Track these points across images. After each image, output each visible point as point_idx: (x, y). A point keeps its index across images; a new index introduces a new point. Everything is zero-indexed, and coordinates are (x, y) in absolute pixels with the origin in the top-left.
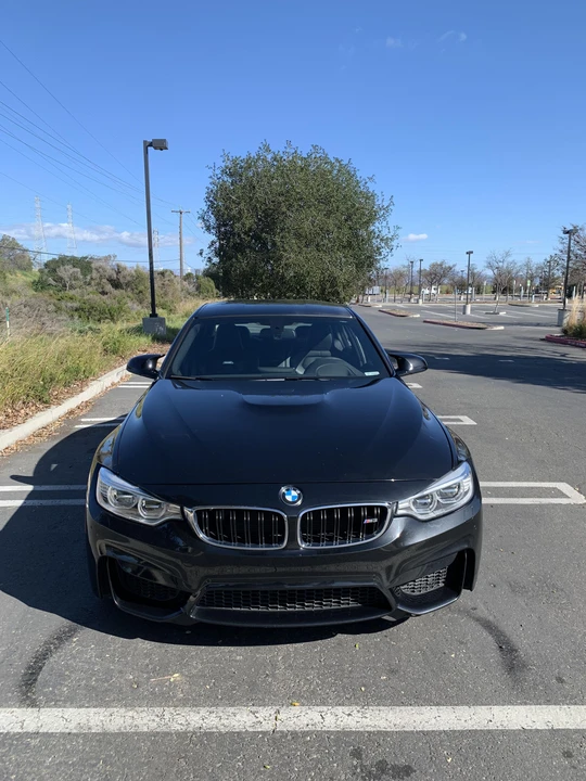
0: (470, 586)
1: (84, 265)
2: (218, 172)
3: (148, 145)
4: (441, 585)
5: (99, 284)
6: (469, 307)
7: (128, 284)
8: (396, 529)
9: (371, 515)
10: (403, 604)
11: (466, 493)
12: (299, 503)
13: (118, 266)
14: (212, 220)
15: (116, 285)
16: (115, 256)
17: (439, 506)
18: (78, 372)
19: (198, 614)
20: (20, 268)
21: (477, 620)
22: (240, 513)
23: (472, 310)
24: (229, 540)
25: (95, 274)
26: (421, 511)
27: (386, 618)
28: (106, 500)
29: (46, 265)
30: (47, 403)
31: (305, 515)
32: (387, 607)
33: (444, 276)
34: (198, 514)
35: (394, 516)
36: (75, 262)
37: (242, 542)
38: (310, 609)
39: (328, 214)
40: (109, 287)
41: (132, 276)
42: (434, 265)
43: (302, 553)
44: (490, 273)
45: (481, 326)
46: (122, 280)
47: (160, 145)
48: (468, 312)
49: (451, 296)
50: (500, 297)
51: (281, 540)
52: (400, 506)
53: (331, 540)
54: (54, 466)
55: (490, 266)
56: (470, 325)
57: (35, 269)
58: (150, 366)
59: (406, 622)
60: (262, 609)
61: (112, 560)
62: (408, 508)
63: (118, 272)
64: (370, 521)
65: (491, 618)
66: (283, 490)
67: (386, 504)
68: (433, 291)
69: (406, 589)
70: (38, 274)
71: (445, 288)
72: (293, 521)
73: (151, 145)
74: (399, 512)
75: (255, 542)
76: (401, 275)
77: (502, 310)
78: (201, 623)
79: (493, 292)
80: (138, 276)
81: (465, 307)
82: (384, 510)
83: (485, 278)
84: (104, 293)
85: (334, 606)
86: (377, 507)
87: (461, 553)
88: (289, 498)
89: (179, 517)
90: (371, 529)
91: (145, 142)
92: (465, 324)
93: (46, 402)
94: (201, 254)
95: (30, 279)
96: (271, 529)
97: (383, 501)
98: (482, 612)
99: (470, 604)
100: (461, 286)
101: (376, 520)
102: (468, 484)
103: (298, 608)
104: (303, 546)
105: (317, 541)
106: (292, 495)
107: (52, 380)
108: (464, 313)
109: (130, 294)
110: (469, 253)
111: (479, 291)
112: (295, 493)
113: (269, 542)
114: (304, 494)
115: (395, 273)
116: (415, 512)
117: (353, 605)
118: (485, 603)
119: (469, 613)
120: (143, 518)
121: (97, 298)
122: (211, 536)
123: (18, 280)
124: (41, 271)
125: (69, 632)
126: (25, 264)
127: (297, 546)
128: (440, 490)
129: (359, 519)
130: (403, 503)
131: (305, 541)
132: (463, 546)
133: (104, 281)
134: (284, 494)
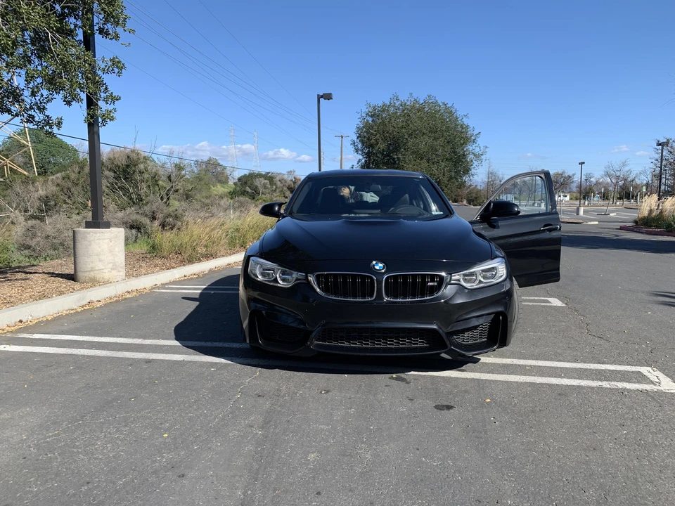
1: (271, 178)
2: (364, 115)
3: (320, 97)
4: (485, 339)
6: (582, 209)
8: (448, 291)
9: (432, 281)
10: (455, 347)
11: (501, 276)
12: (383, 271)
13: (295, 177)
16: (294, 171)
17: (481, 282)
19: (315, 347)
20: (220, 182)
22: (345, 276)
23: (584, 211)
24: (338, 295)
25: (278, 184)
26: (469, 284)
27: (443, 355)
29: (239, 179)
31: (388, 278)
34: (318, 277)
35: (449, 284)
36: (266, 176)
37: (346, 295)
38: (391, 346)
40: (287, 193)
43: (385, 302)
44: (607, 181)
47: (328, 97)
48: (581, 213)
51: (372, 296)
52: (453, 277)
53: (405, 296)
57: (231, 183)
60: (358, 345)
62: (459, 280)
63: (294, 182)
64: (432, 284)
66: (374, 262)
67: (443, 274)
69: (458, 339)
70: (234, 186)
72: (379, 283)
73: (322, 97)
74: (452, 282)
75: (355, 296)
77: (613, 212)
81: (578, 209)
82: (442, 278)
84: (285, 197)
85: (407, 345)
86: (437, 275)
87: (497, 314)
88: (377, 267)
89: (305, 281)
90: (433, 290)
91: (318, 95)
95: (227, 190)
96: (365, 287)
97: (441, 271)
101: (436, 284)
102: (503, 271)
103: (383, 345)
104: (386, 299)
105: (396, 297)
106: (379, 266)
108: (578, 214)
110: (582, 164)
112: (381, 265)
113: (364, 296)
114: (389, 268)
116: (463, 283)
117: (420, 345)
120: (280, 284)
122: (326, 292)
123: (219, 189)
124: (235, 184)
126: (223, 179)
127: (383, 299)
128: (483, 271)
129: (424, 283)
130: (456, 277)
131: (388, 297)
132: (500, 309)
133: (285, 188)
134: (374, 265)
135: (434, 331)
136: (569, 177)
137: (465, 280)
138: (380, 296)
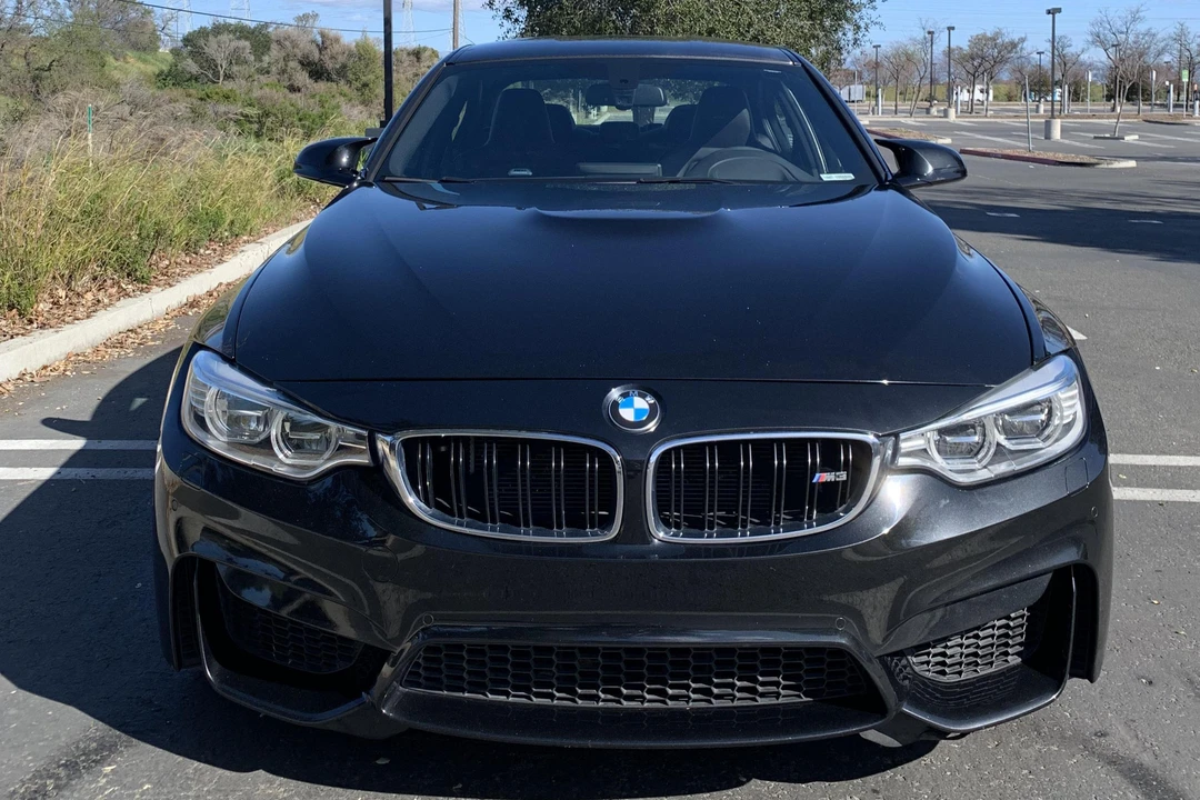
0: (1087, 671)
1: (259, 38)
4: (1014, 660)
5: (283, 71)
6: (1057, 125)
7: (342, 71)
8: (894, 495)
9: (831, 464)
10: (918, 703)
11: (1069, 427)
12: (652, 427)
13: (323, 35)
15: (317, 72)
16: (316, 16)
17: (1001, 454)
18: (216, 225)
19: (398, 708)
20: (136, 47)
21: (1113, 761)
22: (508, 447)
23: (1064, 130)
24: (480, 518)
25: (275, 51)
26: (959, 464)
27: (872, 735)
28: (200, 421)
29: (187, 40)
30: (144, 283)
31: (665, 456)
32: (874, 707)
33: (1000, 61)
34: (410, 448)
35: (889, 467)
36: (241, 32)
37: (512, 522)
38: (681, 704)
40: (302, 78)
41: (351, 55)
42: (979, 41)
43: (657, 550)
44: (1098, 57)
45: (1086, 159)
46: (329, 65)
48: (1057, 134)
49: (1018, 106)
50: (1123, 107)
51: (606, 523)
52: (905, 446)
53: (731, 525)
54: (139, 401)
55: (1098, 40)
56: (1061, 157)
57: (164, 50)
60: (560, 700)
61: (208, 567)
62: (922, 453)
63: (322, 48)
64: (828, 477)
65: (1146, 759)
66: (615, 394)
67: (870, 438)
68: (978, 96)
69: (922, 666)
70: (170, 58)
71: (1004, 89)
72: (635, 472)
74: (903, 461)
75: (544, 522)
76: (909, 58)
77: (1132, 130)
78: (412, 731)
79: (1110, 97)
80: (362, 53)
81: (1048, 125)
82: (864, 451)
83: (1090, 66)
84: (293, 89)
85: (741, 701)
86: (846, 442)
87: (1061, 574)
88: (627, 414)
89: (364, 460)
90: (831, 499)
92: (1049, 156)
93: (142, 280)
95: (152, 69)
96: (583, 488)
97: (861, 429)
98: (1122, 741)
99: (1090, 723)
100: (1040, 85)
101: (843, 476)
102: (1071, 406)
103: (650, 702)
104: (660, 535)
105: (697, 525)
106: (634, 407)
107: (158, 234)
108: (1048, 137)
109: (345, 88)
110: (1053, 12)
111: (1076, 96)
112: (642, 403)
113: (577, 523)
114: (671, 415)
115: (897, 55)
116: (940, 463)
117: (787, 698)
118: (1129, 723)
119: (1090, 744)
120: (284, 462)
121: (280, 96)
122: (439, 506)
123: (132, 69)
124: (175, 52)
125: (96, 751)
126: (144, 39)
127: (646, 536)
128: (1002, 413)
129: (800, 472)
130: (912, 441)
131: (667, 523)
132: (1068, 556)
133: (293, 64)
134: (616, 404)
135: (838, 652)
136: (1014, 45)
137: (946, 451)
138: (635, 528)
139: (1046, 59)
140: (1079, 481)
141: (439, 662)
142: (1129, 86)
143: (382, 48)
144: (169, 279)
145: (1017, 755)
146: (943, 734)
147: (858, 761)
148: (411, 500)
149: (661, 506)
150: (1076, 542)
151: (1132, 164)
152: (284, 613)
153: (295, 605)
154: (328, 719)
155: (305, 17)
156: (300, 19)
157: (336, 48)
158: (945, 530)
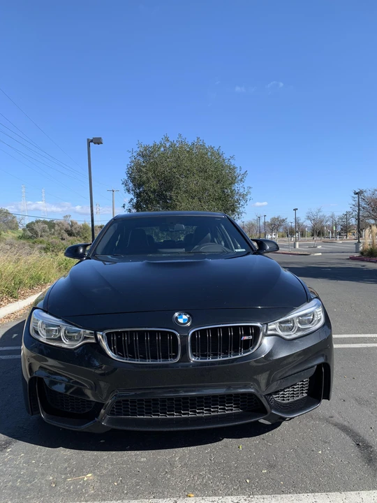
0: (328, 397)
1: (51, 225)
2: (135, 154)
3: (90, 142)
4: (305, 395)
5: (59, 234)
6: (297, 244)
7: (78, 233)
8: (266, 343)
9: (247, 334)
10: (276, 410)
11: (319, 320)
12: (189, 324)
13: (72, 222)
14: (131, 185)
15: (70, 234)
16: (70, 216)
17: (299, 330)
18: (39, 280)
19: (108, 422)
20: (10, 228)
21: (336, 425)
22: (142, 334)
23: (299, 245)
24: (133, 357)
25: (57, 228)
26: (286, 333)
27: (262, 421)
28: (37, 332)
29: (28, 226)
30: (16, 298)
31: (194, 333)
32: (262, 411)
33: (279, 225)
34: (108, 335)
35: (265, 335)
36: (45, 222)
37: (144, 358)
38: (201, 415)
39: (206, 179)
40: (66, 235)
41: (81, 228)
42: (273, 219)
43: (192, 364)
44: (309, 224)
45: (306, 253)
46: (74, 231)
47: (98, 141)
48: (297, 246)
49: (286, 239)
50: (316, 238)
51: (175, 357)
52: (270, 327)
53: (215, 355)
54: (15, 335)
55: (308, 218)
56: (299, 253)
57: (20, 229)
58: (81, 251)
59: (278, 428)
60: (161, 417)
61: (41, 380)
62: (275, 330)
63: (72, 226)
64: (246, 338)
65: (346, 423)
66: (176, 314)
67: (259, 325)
68: (274, 236)
69: (277, 398)
70: (22, 232)
71: (281, 234)
72: (184, 338)
73: (92, 141)
74: (269, 332)
75: (154, 358)
76: (253, 225)
77: (319, 245)
78: (113, 430)
79: (312, 235)
80: (85, 227)
81: (295, 244)
82: (257, 329)
83: (306, 227)
84: (63, 239)
85: (220, 412)
86: (251, 326)
87: (319, 366)
88: (181, 321)
89: (94, 341)
90: (248, 345)
91: (88, 139)
92: (296, 252)
93: (15, 298)
94: (124, 207)
95: (16, 235)
96: (167, 345)
97: (256, 321)
98: (338, 419)
99: (327, 414)
100: (291, 232)
101: (251, 337)
102: (320, 315)
103: (191, 415)
104: (193, 359)
105: (205, 356)
106: (183, 319)
107: (20, 283)
108: (295, 247)
109: (80, 239)
110: (295, 210)
111: (303, 235)
112: (185, 317)
113: (165, 357)
114: (195, 320)
115: (249, 224)
116: (280, 333)
117: (235, 411)
118: (339, 413)
119: (328, 420)
120: (66, 344)
121: (58, 241)
122: (119, 355)
123: (10, 235)
124: (24, 230)
125: (4, 444)
126: (14, 226)
127: (188, 360)
128: (299, 317)
129: (237, 336)
130: (272, 326)
131: (195, 356)
132: (321, 360)
133: (63, 231)
134: (177, 318)
135: (251, 394)
136: (284, 220)
137: (283, 330)
138: (185, 357)
139: (293, 224)
140: (324, 337)
141: (121, 407)
142: (318, 232)
143: (90, 226)
144: (24, 297)
145: (306, 425)
146: (284, 419)
147: (258, 430)
148: (110, 353)
149: (193, 350)
150: (323, 355)
151: (320, 254)
152: (68, 393)
153: (71, 390)
154: (84, 427)
155: (67, 216)
156: (65, 217)
157: (76, 226)
158: (283, 354)
